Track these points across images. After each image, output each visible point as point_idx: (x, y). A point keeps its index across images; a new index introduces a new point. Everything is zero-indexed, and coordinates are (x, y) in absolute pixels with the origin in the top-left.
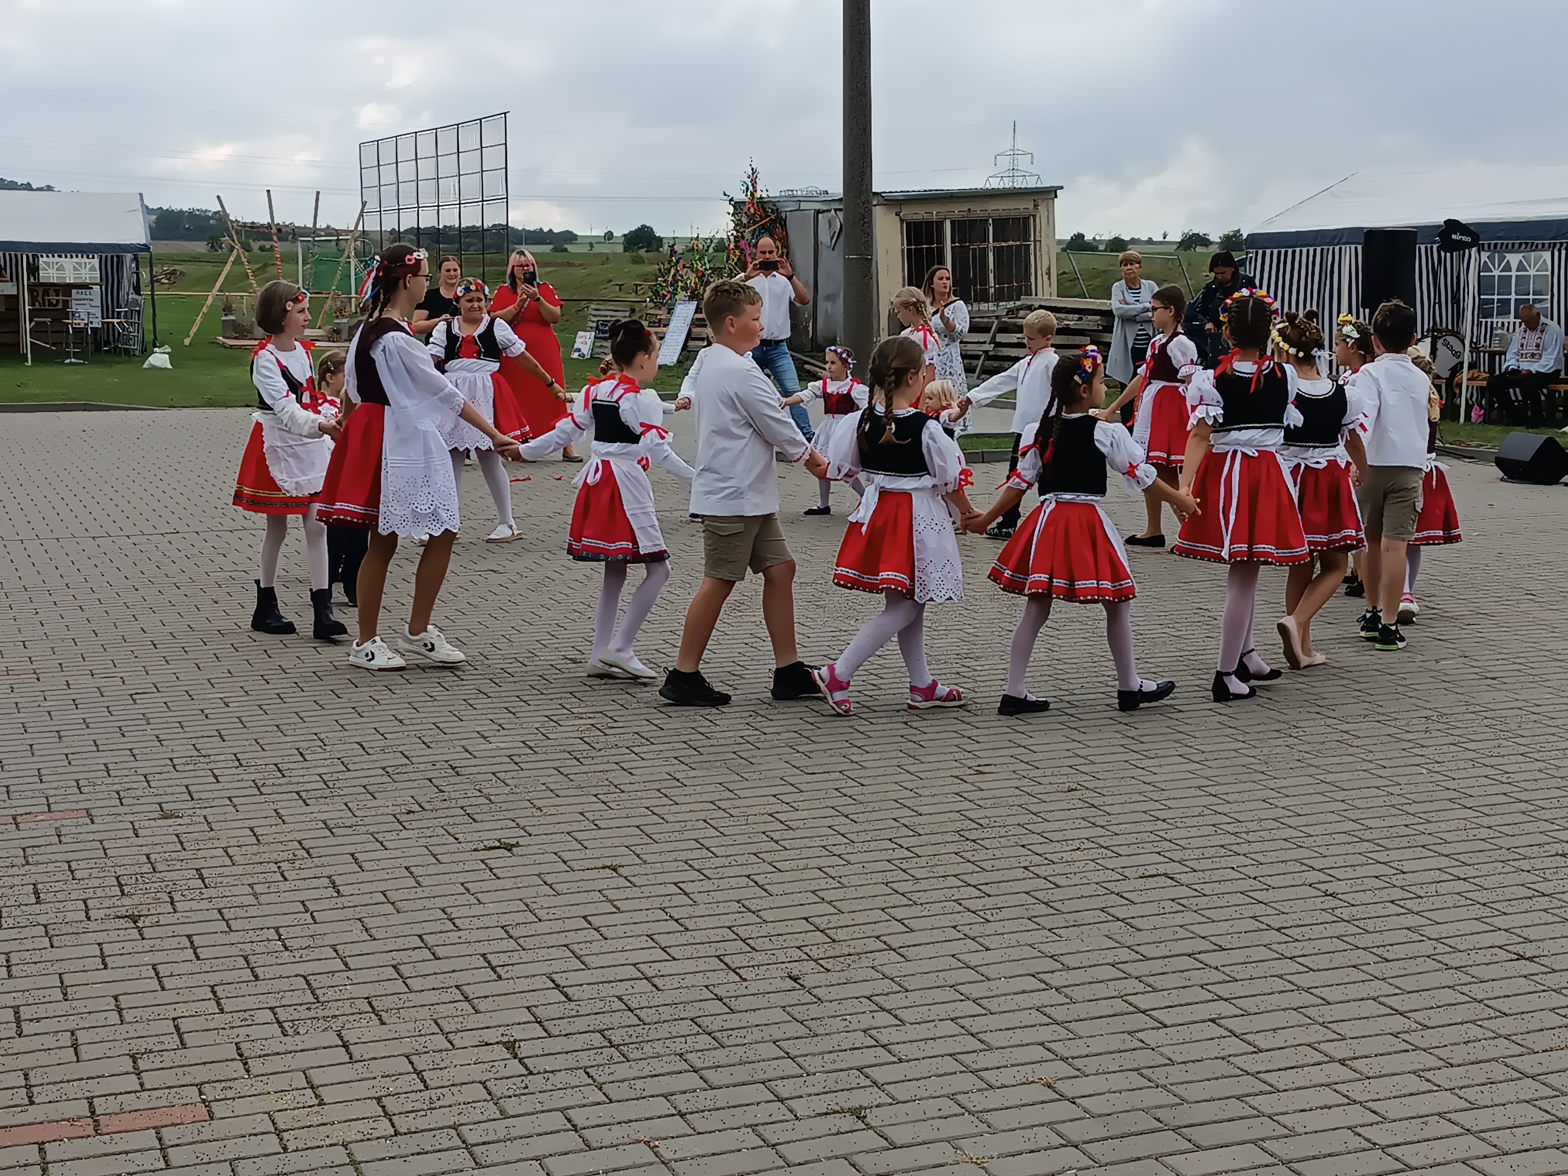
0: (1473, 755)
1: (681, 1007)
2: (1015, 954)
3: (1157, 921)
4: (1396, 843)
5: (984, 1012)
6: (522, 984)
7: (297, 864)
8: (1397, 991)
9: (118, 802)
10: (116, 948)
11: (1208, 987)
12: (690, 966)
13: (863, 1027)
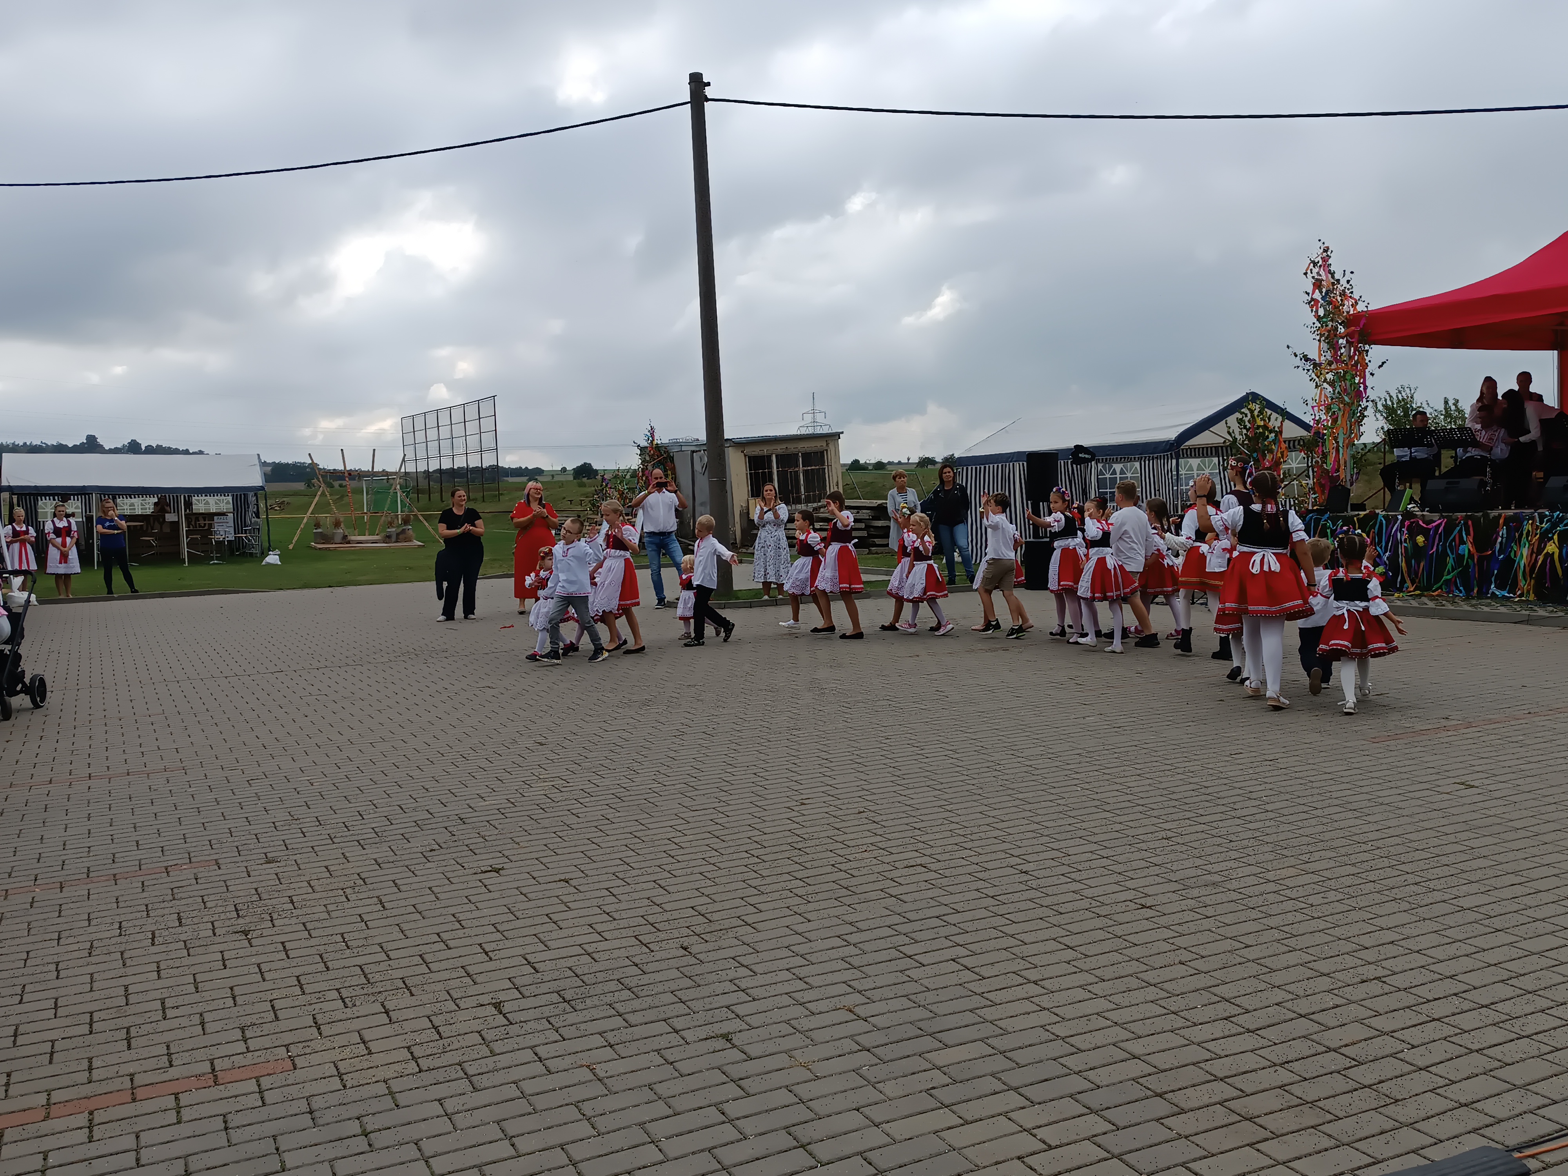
0: (1107, 777)
1: (610, 972)
2: (827, 923)
3: (916, 896)
4: (1063, 836)
5: (808, 963)
6: (506, 963)
7: (357, 889)
8: (1068, 933)
9: (237, 854)
10: (232, 954)
11: (950, 938)
12: (617, 944)
13: (730, 978)
